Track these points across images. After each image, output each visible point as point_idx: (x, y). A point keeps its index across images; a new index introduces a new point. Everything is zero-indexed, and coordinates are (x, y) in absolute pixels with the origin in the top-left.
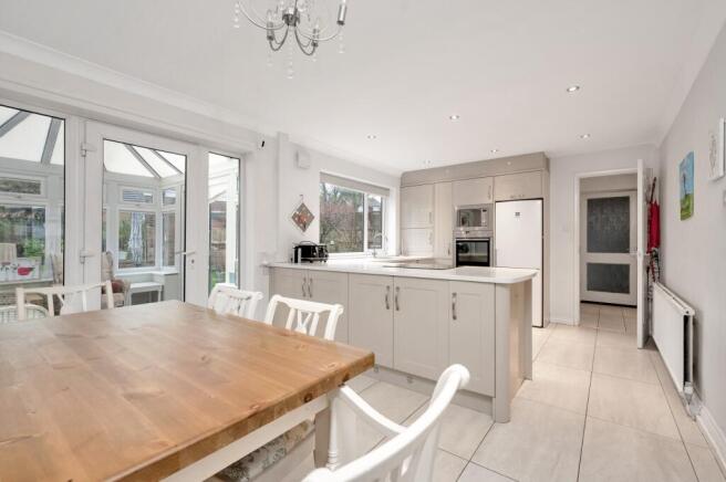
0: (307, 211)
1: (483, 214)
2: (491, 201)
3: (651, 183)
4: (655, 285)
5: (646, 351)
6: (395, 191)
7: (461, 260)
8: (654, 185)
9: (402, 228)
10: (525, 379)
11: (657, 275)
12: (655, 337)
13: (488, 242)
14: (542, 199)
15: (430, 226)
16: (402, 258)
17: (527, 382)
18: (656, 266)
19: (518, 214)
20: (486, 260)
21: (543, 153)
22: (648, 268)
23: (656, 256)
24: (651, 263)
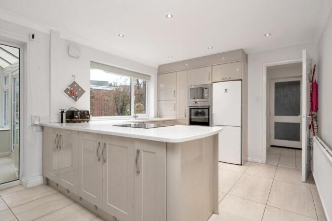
0: (79, 87)
1: (205, 91)
2: (210, 82)
3: (312, 68)
4: (314, 138)
5: (308, 185)
6: (154, 77)
7: (192, 120)
8: (314, 69)
9: (158, 101)
10: (213, 213)
11: (316, 130)
12: (314, 175)
13: (209, 109)
14: (241, 80)
15: (175, 99)
16: (158, 119)
17: (214, 215)
18: (315, 125)
19: (226, 90)
20: (207, 121)
21: (242, 49)
22: (310, 126)
23: (316, 118)
24: (312, 122)
